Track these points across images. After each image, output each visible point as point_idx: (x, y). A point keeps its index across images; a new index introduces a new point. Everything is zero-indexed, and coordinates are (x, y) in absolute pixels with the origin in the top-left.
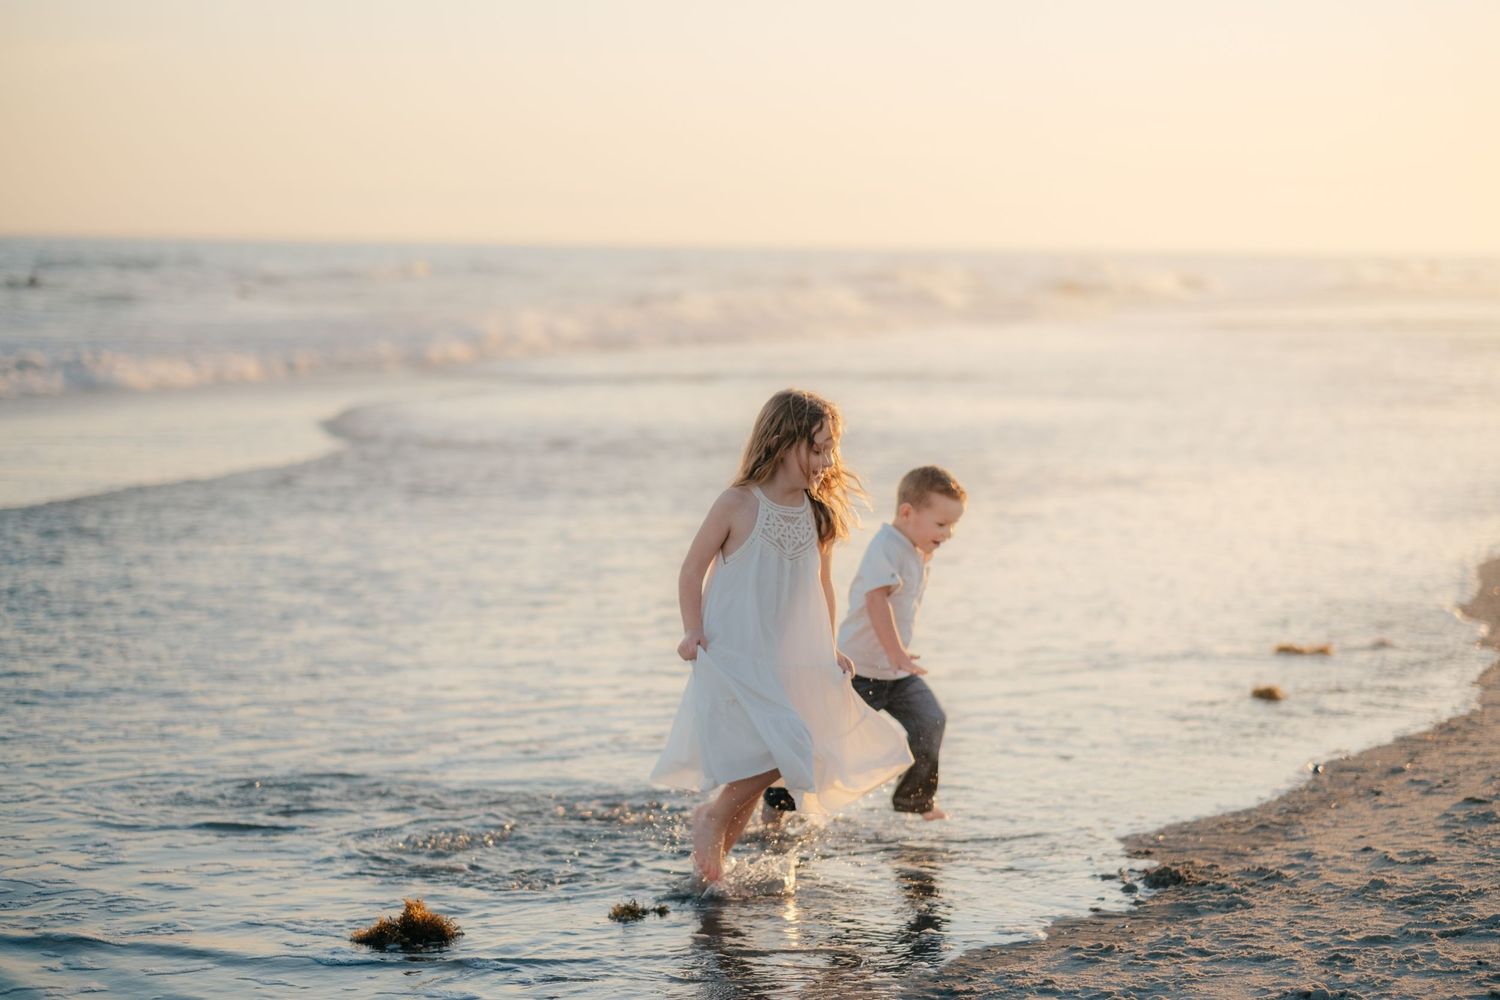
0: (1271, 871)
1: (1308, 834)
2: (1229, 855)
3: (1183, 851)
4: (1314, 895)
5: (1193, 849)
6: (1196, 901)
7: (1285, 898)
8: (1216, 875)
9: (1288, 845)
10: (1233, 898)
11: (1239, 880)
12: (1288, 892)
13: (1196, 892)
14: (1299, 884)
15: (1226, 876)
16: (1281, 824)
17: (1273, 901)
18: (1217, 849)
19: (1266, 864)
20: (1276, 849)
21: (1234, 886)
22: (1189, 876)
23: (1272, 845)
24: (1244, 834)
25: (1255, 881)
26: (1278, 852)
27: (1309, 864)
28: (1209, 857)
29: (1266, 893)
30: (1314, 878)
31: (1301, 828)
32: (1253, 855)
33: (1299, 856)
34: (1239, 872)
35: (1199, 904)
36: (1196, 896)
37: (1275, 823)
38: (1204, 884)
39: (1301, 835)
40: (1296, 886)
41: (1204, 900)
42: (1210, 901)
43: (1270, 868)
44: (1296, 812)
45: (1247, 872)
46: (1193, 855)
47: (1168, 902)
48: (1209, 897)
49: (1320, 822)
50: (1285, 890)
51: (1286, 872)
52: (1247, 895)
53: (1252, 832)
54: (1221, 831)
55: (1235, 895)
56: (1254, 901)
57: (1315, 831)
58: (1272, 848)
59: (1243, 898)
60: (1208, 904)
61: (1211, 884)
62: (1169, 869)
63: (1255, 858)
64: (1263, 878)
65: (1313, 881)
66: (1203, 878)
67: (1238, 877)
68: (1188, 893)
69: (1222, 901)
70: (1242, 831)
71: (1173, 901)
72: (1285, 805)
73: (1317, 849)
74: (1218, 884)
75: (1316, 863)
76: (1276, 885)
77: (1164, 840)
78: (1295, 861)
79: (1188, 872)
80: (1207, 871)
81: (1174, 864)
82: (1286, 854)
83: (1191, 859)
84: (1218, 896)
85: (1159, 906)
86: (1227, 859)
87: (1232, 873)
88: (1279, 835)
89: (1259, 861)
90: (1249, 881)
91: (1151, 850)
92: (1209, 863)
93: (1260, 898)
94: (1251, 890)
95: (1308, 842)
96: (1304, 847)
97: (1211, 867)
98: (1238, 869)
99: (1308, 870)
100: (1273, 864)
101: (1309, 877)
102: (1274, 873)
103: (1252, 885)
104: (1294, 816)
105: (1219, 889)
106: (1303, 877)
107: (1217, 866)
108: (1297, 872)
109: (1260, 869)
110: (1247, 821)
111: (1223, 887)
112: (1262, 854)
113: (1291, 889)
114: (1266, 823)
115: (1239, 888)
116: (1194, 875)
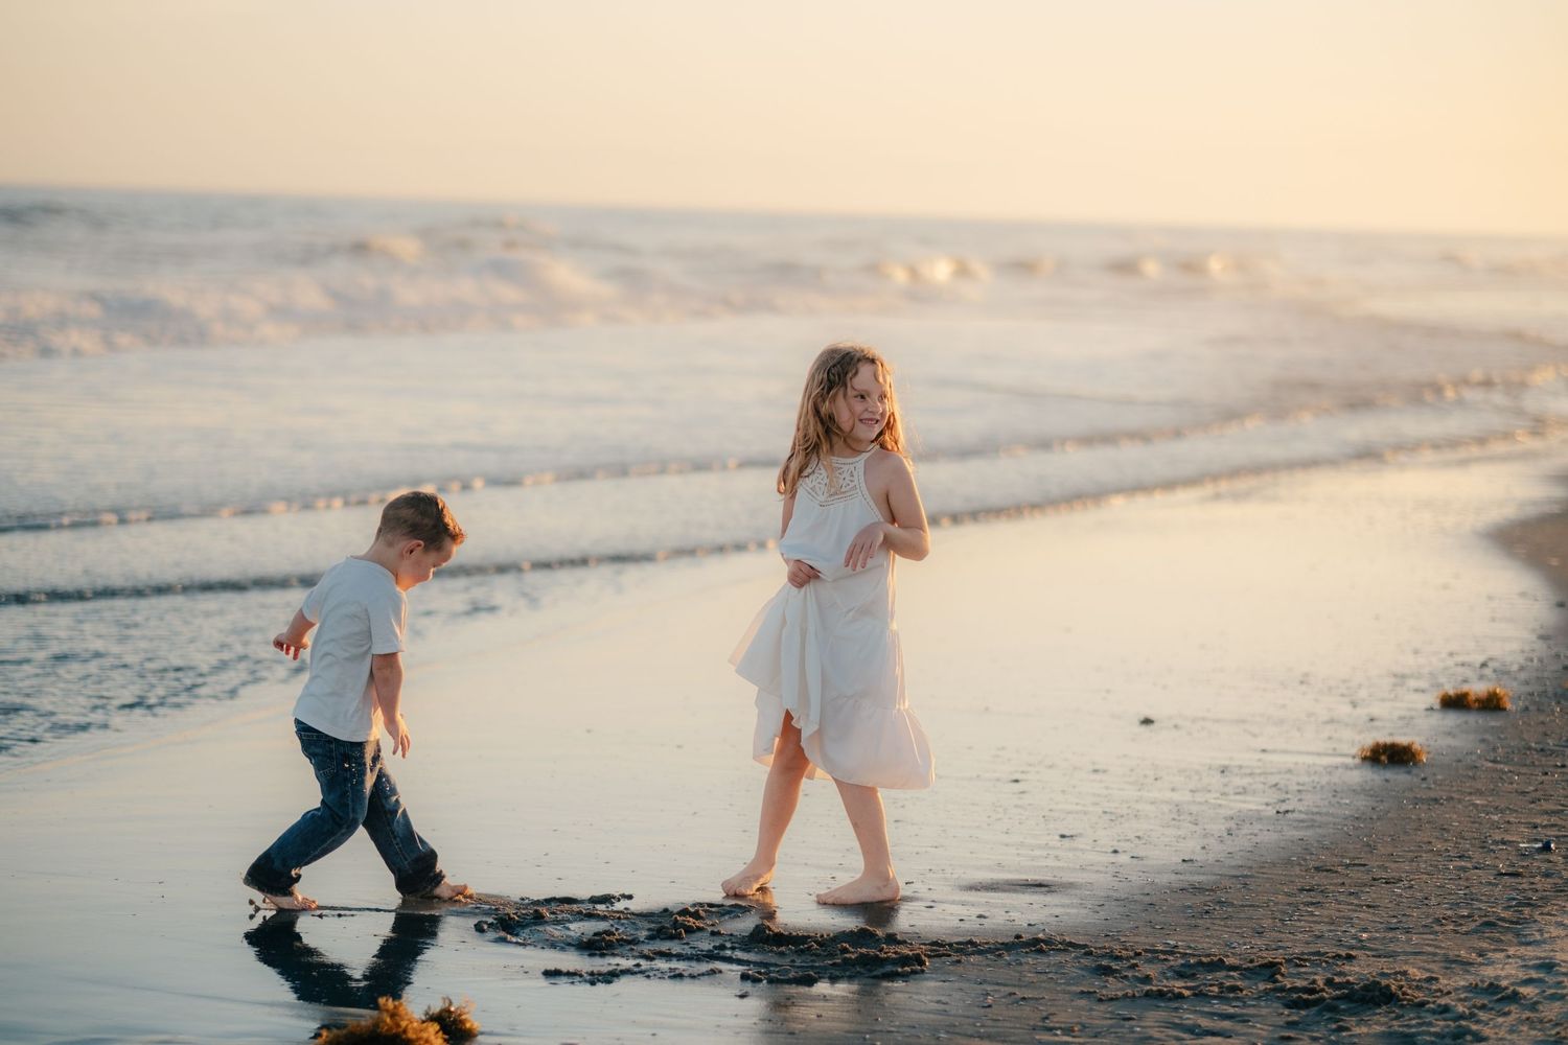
0: (1506, 988)
1: (1546, 935)
2: (1451, 963)
3: (1392, 955)
4: (1561, 1024)
5: (1406, 953)
6: (1413, 1030)
7: (1525, 1028)
8: (1436, 991)
9: (1522, 950)
10: (1460, 1026)
11: (1465, 1000)
12: (1528, 1019)
13: (1412, 1015)
14: (1541, 1008)
15: (1449, 993)
16: (1512, 922)
17: (1511, 1031)
18: (1435, 954)
19: (1497, 978)
20: (1509, 957)
21: (1461, 1009)
22: (1404, 994)
23: (1503, 950)
24: (1467, 933)
25: (1485, 1002)
26: (1510, 960)
27: (1550, 979)
28: (1427, 966)
29: (1500, 1020)
30: (1558, 1000)
31: (1535, 927)
32: (1481, 964)
33: (1538, 967)
34: (1463, 987)
35: (1419, 1034)
36: (1414, 1022)
37: (1503, 919)
38: (1422, 1004)
39: (1538, 937)
40: (1537, 1011)
41: (1424, 1028)
42: (1432, 1030)
43: (1504, 983)
44: (1529, 905)
45: (1473, 988)
46: (1406, 963)
47: (1377, 1029)
48: (1430, 1024)
49: (1559, 919)
50: (1524, 1016)
51: (1523, 990)
52: (1478, 1022)
53: (1475, 931)
54: (1437, 928)
55: (1463, 1023)
56: (1487, 1031)
57: (1555, 932)
58: (1502, 955)
59: (1474, 1027)
60: (1430, 1034)
61: (1432, 1006)
62: (1379, 983)
63: (1482, 968)
64: (1495, 998)
65: (1558, 1004)
66: (1420, 996)
67: (1462, 996)
68: (1403, 1016)
69: (1447, 1030)
70: (1465, 929)
71: (1383, 1029)
72: (1514, 895)
73: (1559, 957)
74: (1440, 1006)
75: (1560, 979)
76: (1513, 1008)
77: (1369, 939)
78: (1534, 974)
79: (1401, 987)
80: (1425, 985)
81: (1383, 975)
82: (1521, 963)
83: (1405, 968)
84: (1442, 1023)
85: (1367, 1034)
86: (1447, 968)
87: (1456, 990)
88: (1510, 936)
89: (1489, 972)
90: (1479, 1002)
91: (1353, 953)
92: (1428, 975)
93: (1495, 1027)
94: (1483, 1016)
95: (1547, 947)
96: (1543, 955)
97: (1430, 980)
98: (1462, 983)
99: (1550, 988)
100: (1506, 977)
101: (1553, 997)
102: (1509, 991)
103: (1483, 1007)
104: (1527, 910)
105: (1441, 1013)
106: (1546, 998)
107: (1437, 979)
108: (1537, 991)
109: (1491, 984)
110: (1468, 917)
111: (1446, 1009)
112: (1491, 963)
113: (1532, 1015)
114: (1492, 919)
115: (1467, 1012)
116: (1409, 991)
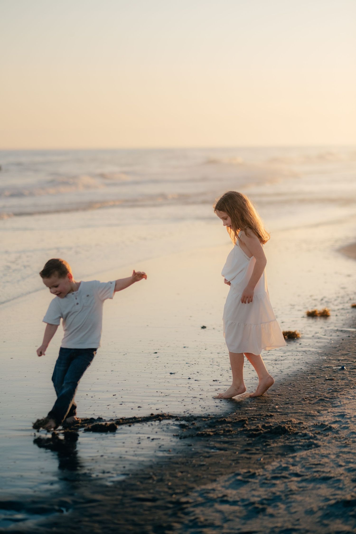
1: (342, 403)
2: (308, 416)
3: (287, 414)
4: (347, 439)
5: (291, 413)
6: (293, 444)
7: (334, 441)
8: (302, 428)
9: (333, 410)
10: (310, 442)
11: (313, 430)
13: (293, 438)
14: (340, 432)
15: (307, 428)
16: (330, 398)
17: (329, 443)
18: (302, 413)
19: (324, 421)
20: (329, 412)
21: (311, 434)
22: (290, 429)
23: (326, 410)
24: (314, 404)
25: (320, 431)
26: (329, 414)
27: (343, 421)
28: (299, 417)
29: (325, 438)
30: (346, 429)
31: (338, 400)
32: (318, 416)
33: (339, 416)
34: (312, 425)
35: (295, 445)
36: (293, 441)
37: (327, 398)
38: (297, 433)
39: (339, 404)
40: (338, 434)
41: (297, 443)
42: (300, 444)
43: (327, 423)
44: (336, 391)
45: (315, 426)
46: (292, 417)
47: (280, 444)
48: (299, 441)
49: (347, 396)
50: (334, 436)
51: (333, 426)
52: (317, 439)
53: (317, 403)
54: (303, 402)
55: (311, 440)
56: (320, 443)
57: (345, 401)
58: (326, 412)
59: (315, 442)
60: (299, 445)
61: (300, 434)
62: (281, 426)
63: (319, 417)
64: (323, 429)
65: (346, 430)
66: (296, 430)
67: (311, 429)
68: (290, 439)
69: (305, 443)
70: (313, 402)
71: (282, 444)
72: (331, 387)
73: (347, 411)
74: (303, 434)
75: (347, 420)
76: (330, 433)
77: (278, 408)
78: (338, 419)
79: (289, 427)
80: (298, 425)
81: (283, 422)
82: (333, 415)
83: (291, 419)
84: (303, 441)
85: (277, 447)
86: (306, 418)
87: (309, 427)
88: (329, 404)
89: (321, 419)
90: (318, 431)
91: (273, 414)
92: (299, 421)
93: (323, 441)
94: (319, 437)
95: (342, 408)
96: (341, 411)
97: (300, 423)
98: (312, 424)
99: (343, 424)
100: (327, 421)
101: (344, 428)
102: (328, 426)
103: (319, 433)
104: (335, 394)
105: (303, 436)
106: (341, 428)
107: (302, 423)
108: (339, 426)
109: (322, 424)
110: (314, 397)
111: (305, 435)
112: (322, 415)
113: (336, 435)
114: (323, 397)
115: (313, 435)
116: (292, 428)
